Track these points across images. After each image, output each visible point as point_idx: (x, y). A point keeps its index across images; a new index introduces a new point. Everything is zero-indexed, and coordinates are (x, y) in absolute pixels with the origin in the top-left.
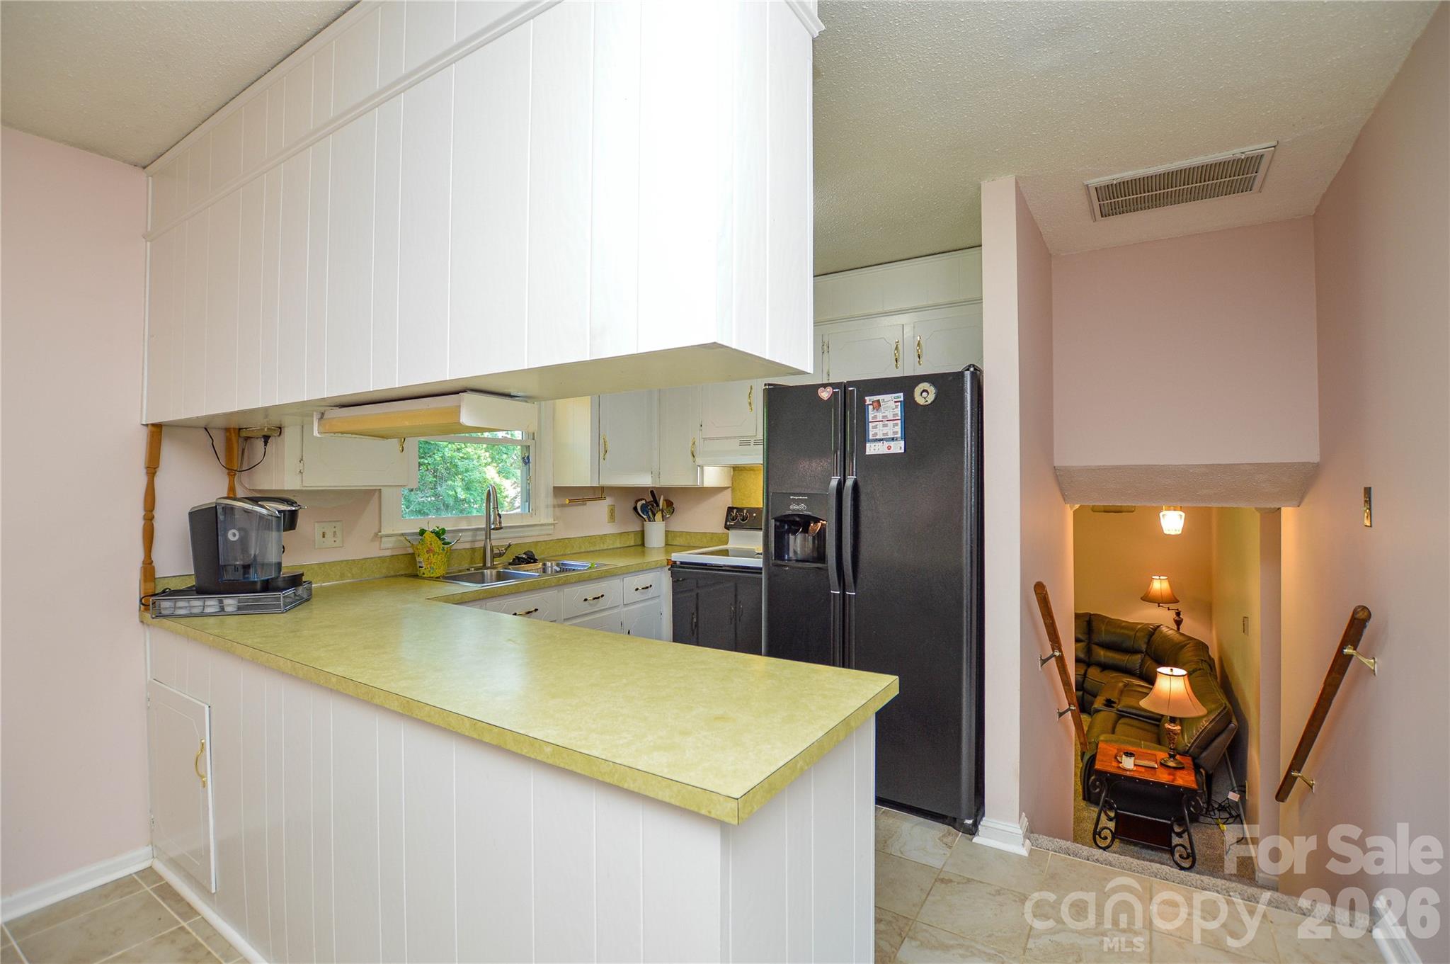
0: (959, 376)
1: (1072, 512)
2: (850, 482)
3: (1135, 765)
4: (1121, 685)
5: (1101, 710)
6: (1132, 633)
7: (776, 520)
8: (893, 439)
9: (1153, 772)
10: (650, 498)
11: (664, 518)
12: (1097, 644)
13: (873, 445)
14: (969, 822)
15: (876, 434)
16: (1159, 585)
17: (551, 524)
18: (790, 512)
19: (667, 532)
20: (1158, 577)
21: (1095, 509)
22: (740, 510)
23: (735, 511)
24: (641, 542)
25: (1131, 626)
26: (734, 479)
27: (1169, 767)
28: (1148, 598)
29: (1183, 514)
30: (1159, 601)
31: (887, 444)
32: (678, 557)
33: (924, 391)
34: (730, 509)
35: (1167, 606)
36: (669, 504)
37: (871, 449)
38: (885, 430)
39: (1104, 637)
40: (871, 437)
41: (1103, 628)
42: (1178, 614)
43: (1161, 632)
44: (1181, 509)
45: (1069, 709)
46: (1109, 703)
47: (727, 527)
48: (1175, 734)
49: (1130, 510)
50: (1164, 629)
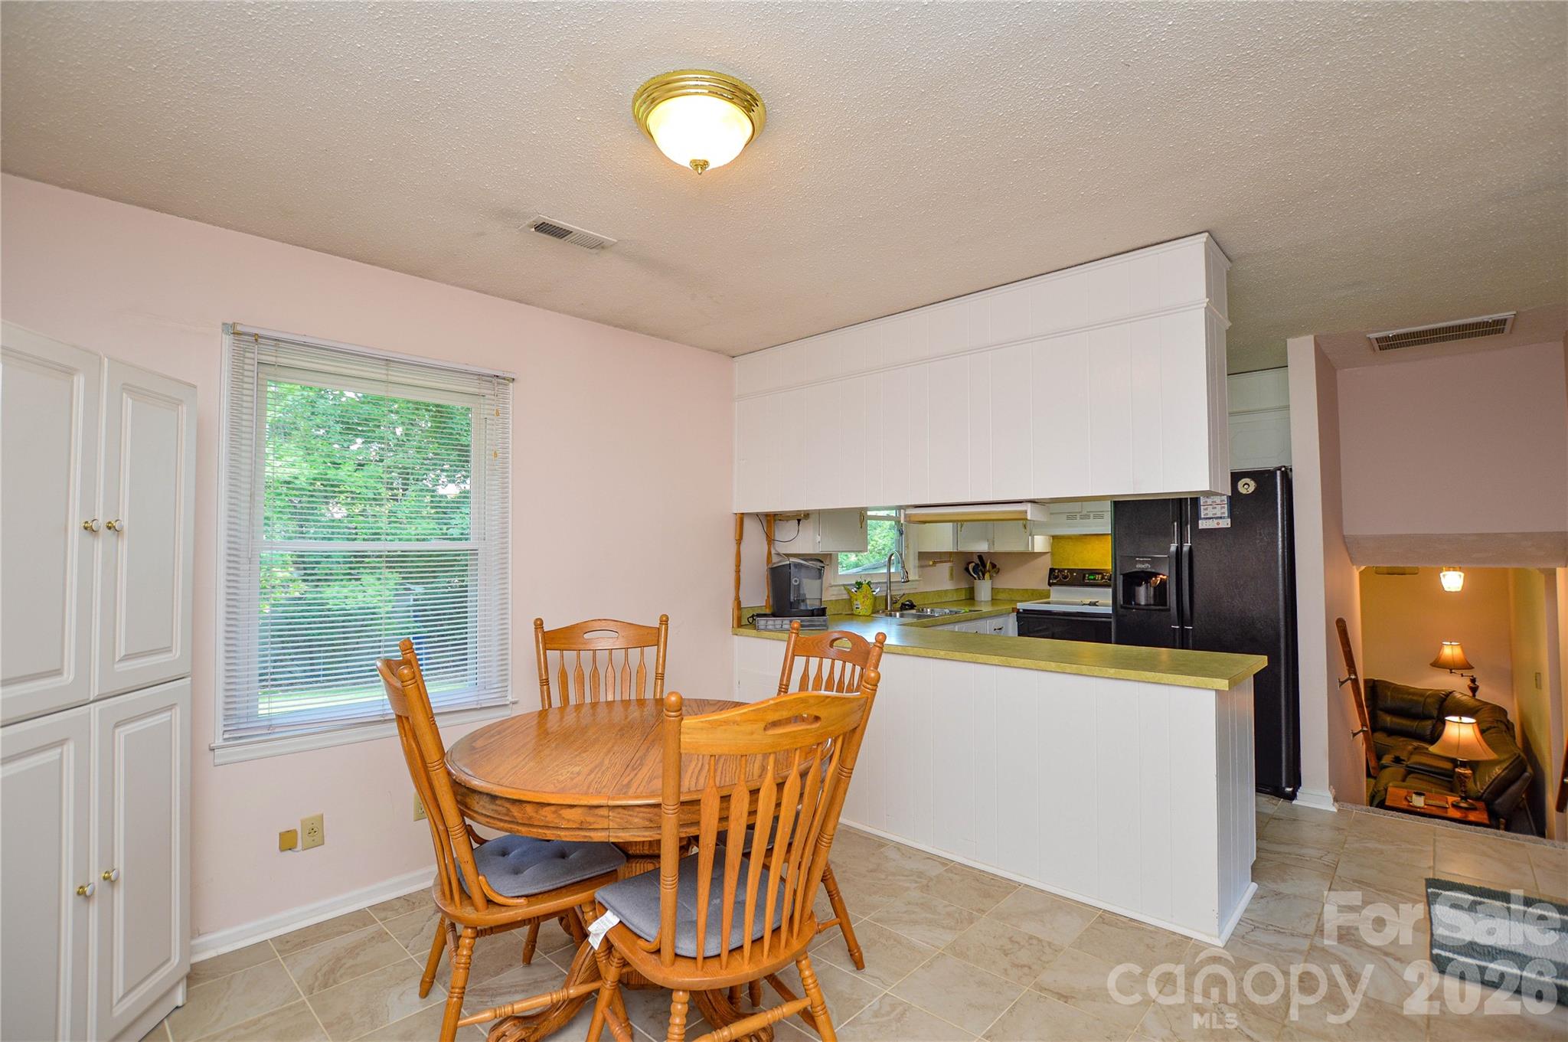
0: (1271, 474)
1: (1358, 573)
2: (1186, 548)
3: (1425, 804)
4: (1410, 747)
5: (1388, 767)
6: (1421, 699)
7: (1124, 575)
8: (1221, 518)
9: (1445, 810)
10: (978, 562)
11: (991, 577)
12: (1382, 710)
13: (1204, 521)
14: (1289, 789)
15: (1207, 514)
16: (1451, 651)
17: (917, 581)
18: (1136, 570)
19: (992, 588)
20: (1449, 643)
21: (1379, 572)
22: (1061, 571)
23: (1057, 571)
24: (971, 596)
25: (1421, 693)
26: (1053, 546)
27: (1461, 808)
28: (1439, 664)
29: (1462, 574)
30: (1450, 667)
31: (1216, 521)
32: (1021, 606)
33: (1246, 484)
34: (1052, 570)
35: (1460, 672)
36: (994, 566)
37: (1203, 525)
38: (1215, 511)
39: (1389, 703)
40: (1202, 516)
41: (1389, 694)
42: (1473, 681)
43: (1455, 697)
44: (1460, 569)
45: (1362, 731)
46: (1397, 760)
47: (1050, 584)
48: (1466, 777)
49: (1414, 572)
50: (1458, 695)
